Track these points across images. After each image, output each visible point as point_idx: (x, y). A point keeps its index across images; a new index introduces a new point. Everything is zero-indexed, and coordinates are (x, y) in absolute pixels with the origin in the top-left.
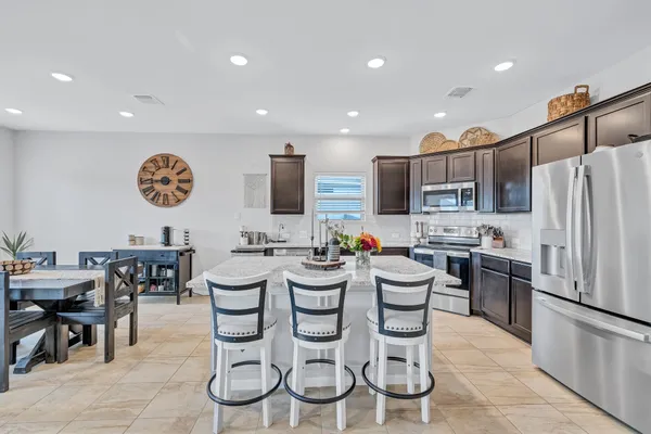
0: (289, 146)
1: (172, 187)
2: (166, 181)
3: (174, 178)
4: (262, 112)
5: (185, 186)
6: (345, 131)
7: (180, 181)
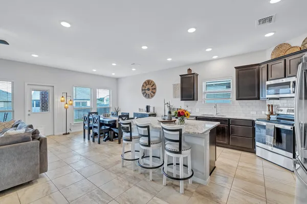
0: (189, 70)
1: (150, 92)
2: (148, 89)
3: (151, 88)
4: (169, 59)
5: (154, 91)
6: (215, 57)
7: (152, 89)
